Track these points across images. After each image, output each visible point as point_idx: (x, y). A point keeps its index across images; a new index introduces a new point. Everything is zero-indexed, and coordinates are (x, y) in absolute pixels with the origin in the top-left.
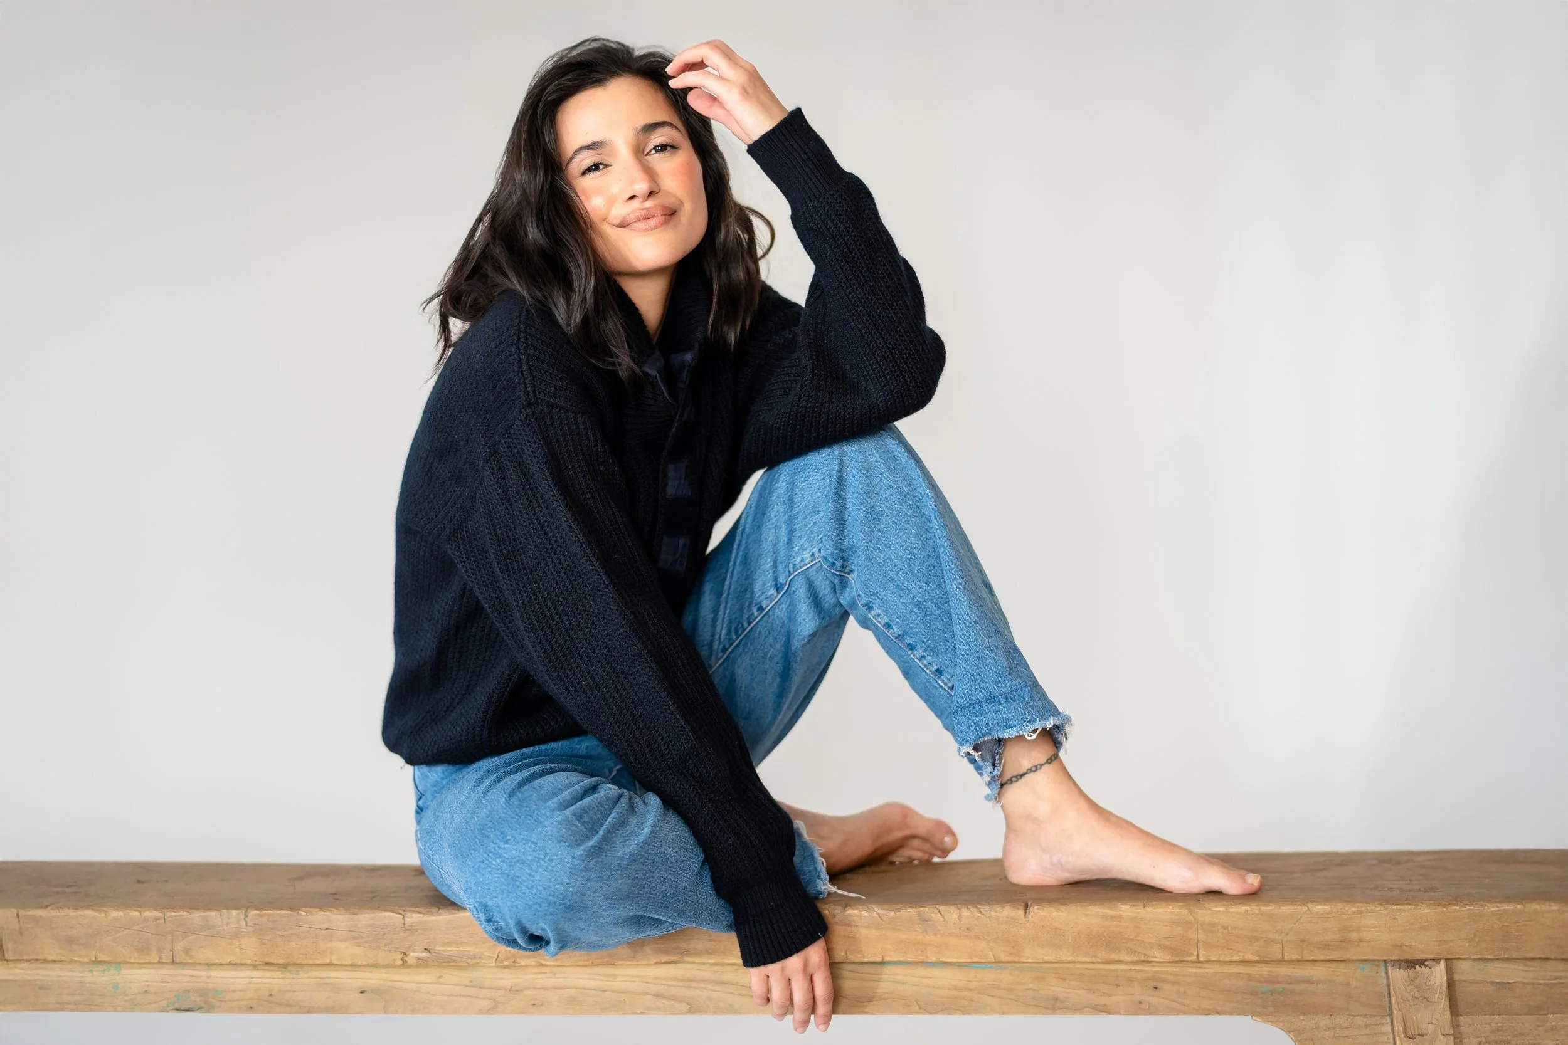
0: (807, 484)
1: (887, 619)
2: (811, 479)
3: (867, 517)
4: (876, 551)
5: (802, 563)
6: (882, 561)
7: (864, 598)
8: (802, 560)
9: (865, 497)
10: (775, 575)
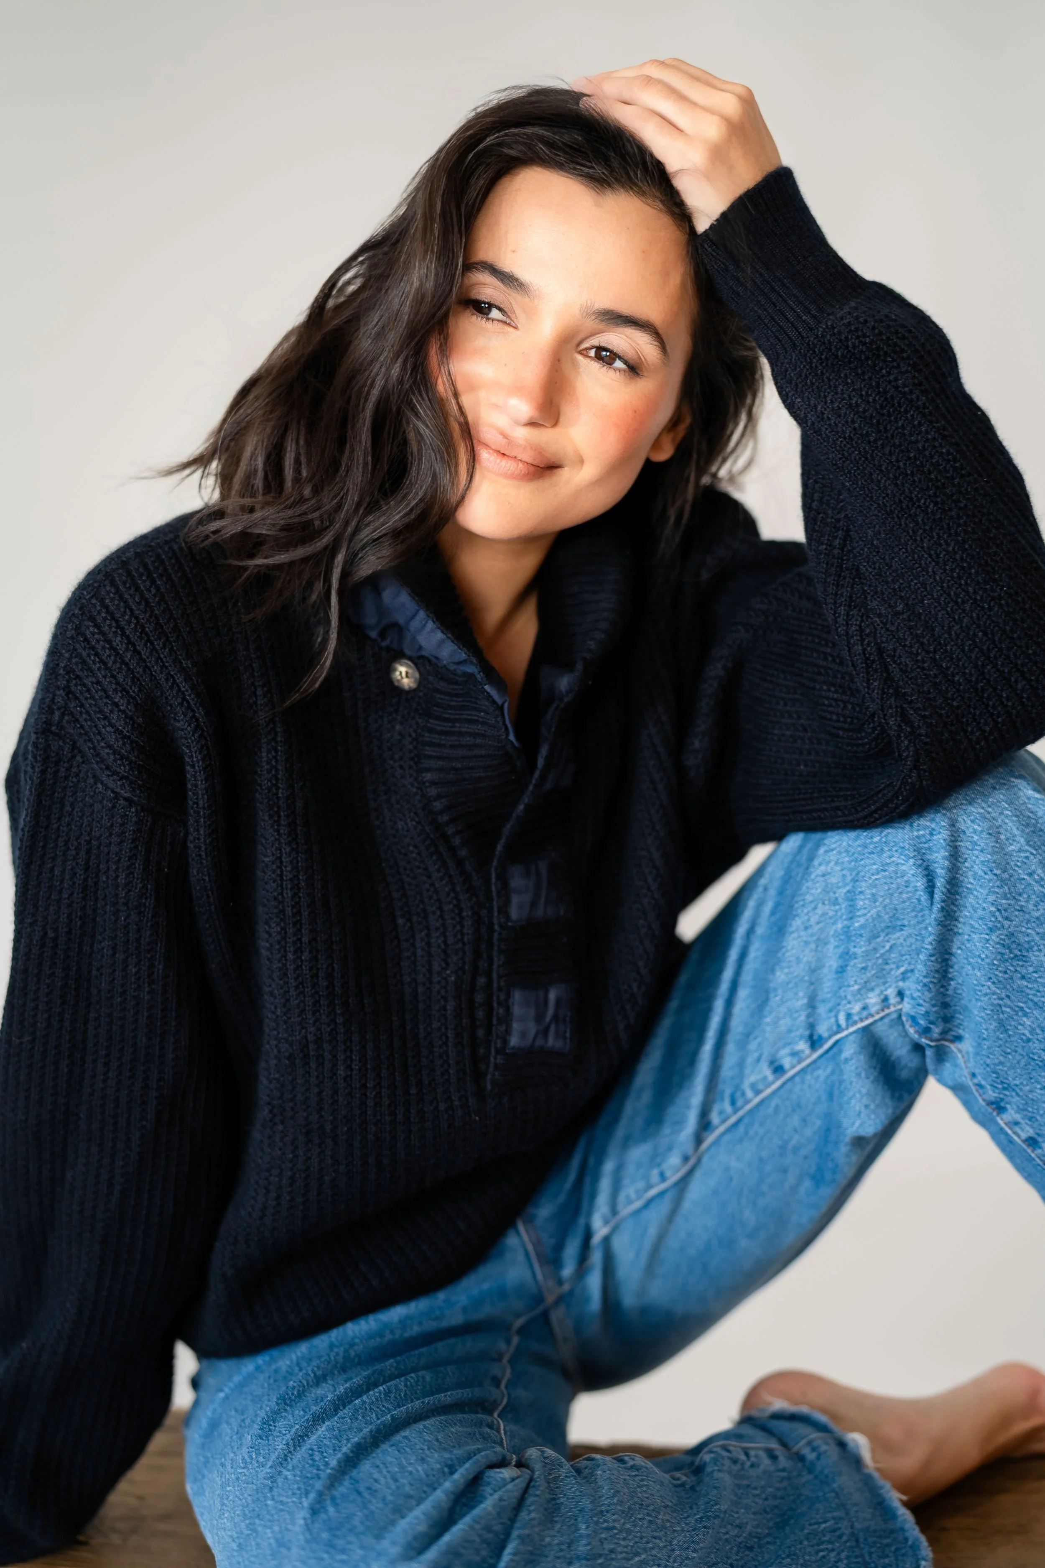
0: (885, 877)
1: (1031, 1132)
2: (892, 869)
3: (1002, 954)
4: (1017, 1015)
5: (865, 1013)
6: (1026, 1032)
7: (991, 1092)
8: (865, 1008)
9: (1000, 919)
10: (811, 1020)
